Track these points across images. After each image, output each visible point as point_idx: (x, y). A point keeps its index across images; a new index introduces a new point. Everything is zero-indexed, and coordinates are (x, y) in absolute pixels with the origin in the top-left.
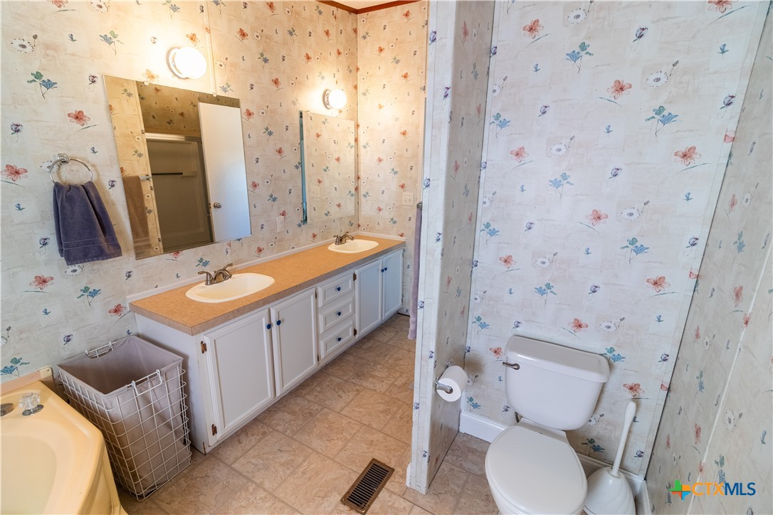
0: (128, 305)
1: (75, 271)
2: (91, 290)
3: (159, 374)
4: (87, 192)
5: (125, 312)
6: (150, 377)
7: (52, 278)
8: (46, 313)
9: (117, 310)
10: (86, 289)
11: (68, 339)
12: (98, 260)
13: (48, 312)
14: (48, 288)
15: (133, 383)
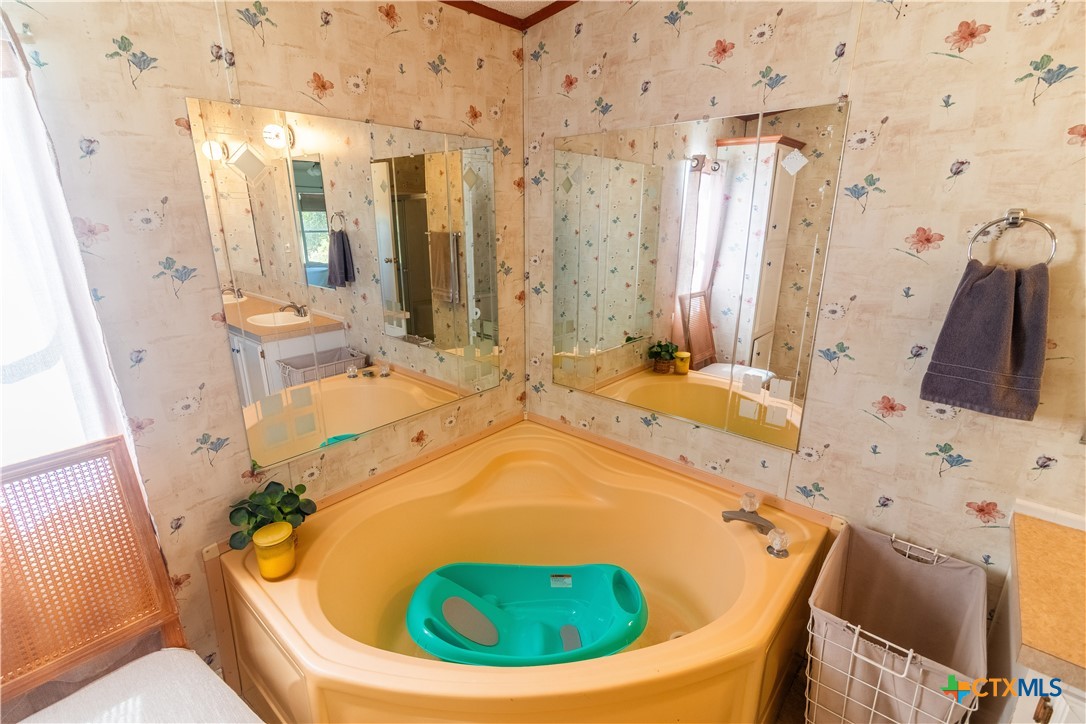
0: (1011, 513)
1: (942, 412)
2: (954, 453)
3: (910, 657)
4: (1018, 284)
5: (999, 522)
6: (891, 648)
7: (904, 408)
8: (875, 452)
9: (985, 510)
10: (946, 448)
11: (885, 503)
12: (971, 408)
13: (878, 450)
14: (893, 419)
15: (858, 629)
